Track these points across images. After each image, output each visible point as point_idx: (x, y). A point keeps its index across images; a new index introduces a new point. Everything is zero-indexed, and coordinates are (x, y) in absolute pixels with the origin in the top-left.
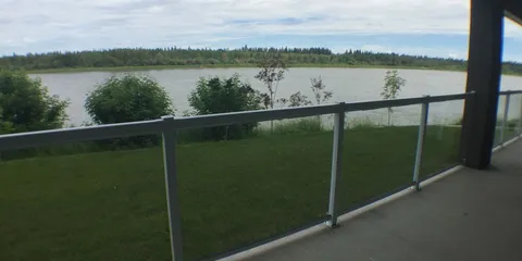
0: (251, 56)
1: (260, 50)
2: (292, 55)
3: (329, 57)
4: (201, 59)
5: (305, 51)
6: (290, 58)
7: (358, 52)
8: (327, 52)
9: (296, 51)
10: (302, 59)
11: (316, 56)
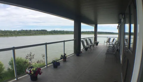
0: (24, 32)
1: (27, 30)
2: (36, 32)
3: (46, 32)
4: (8, 34)
5: (40, 31)
6: (35, 33)
7: (54, 31)
8: (46, 31)
9: (37, 31)
10: (39, 33)
11: (43, 32)
